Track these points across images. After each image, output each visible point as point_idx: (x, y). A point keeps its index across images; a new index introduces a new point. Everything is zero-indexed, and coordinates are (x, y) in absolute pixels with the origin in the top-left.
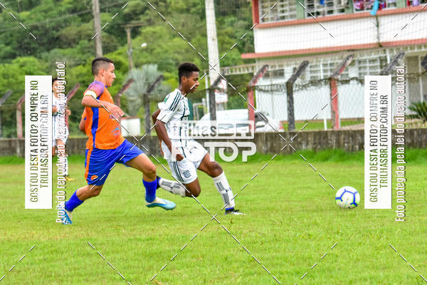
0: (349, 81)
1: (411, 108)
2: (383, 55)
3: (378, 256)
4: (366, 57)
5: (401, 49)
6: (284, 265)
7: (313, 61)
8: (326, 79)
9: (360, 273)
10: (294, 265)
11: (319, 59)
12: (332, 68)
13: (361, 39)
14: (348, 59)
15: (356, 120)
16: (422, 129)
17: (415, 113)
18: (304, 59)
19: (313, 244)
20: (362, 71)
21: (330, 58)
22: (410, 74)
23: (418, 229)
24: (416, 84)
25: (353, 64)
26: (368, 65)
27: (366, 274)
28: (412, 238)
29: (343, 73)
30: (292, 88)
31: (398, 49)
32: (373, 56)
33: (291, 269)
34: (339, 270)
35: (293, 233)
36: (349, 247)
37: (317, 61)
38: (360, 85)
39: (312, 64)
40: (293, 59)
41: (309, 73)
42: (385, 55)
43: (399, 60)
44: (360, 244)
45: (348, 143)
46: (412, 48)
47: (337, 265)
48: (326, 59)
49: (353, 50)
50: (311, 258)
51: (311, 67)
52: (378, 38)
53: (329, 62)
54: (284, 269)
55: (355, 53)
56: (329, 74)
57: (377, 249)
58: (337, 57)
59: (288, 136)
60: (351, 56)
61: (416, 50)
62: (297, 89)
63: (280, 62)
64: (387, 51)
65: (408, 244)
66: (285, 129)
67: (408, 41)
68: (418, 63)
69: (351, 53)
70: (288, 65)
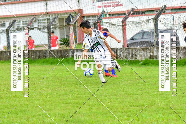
0: (34, 28)
1: (60, 41)
2: (48, 18)
4: (41, 18)
5: (57, 15)
6: (5, 109)
7: (18, 20)
8: (23, 28)
9: (38, 112)
10: (9, 109)
11: (21, 19)
12: (26, 23)
13: (39, 10)
14: (33, 19)
15: (37, 46)
16: (65, 50)
17: (62, 43)
18: (14, 19)
19: (17, 100)
20: (40, 24)
21: (25, 19)
22: (60, 26)
23: (63, 93)
24: (63, 30)
25: (35, 21)
26: (42, 22)
27: (40, 113)
28: (61, 97)
29: (31, 25)
30: (9, 31)
31: (55, 15)
32: (44, 18)
33: (7, 110)
34: (29, 111)
35: (8, 95)
36: (33, 101)
38: (38, 30)
40: (10, 19)
41: (16, 25)
43: (56, 20)
44: (38, 100)
45: (33, 56)
46: (61, 15)
48: (24, 19)
49: (35, 15)
50: (16, 106)
51: (17, 22)
52: (46, 10)
53: (25, 20)
54: (5, 111)
55: (36, 16)
57: (45, 102)
58: (28, 18)
59: (7, 53)
60: (34, 18)
61: (63, 15)
62: (11, 32)
63: (4, 20)
64: (51, 16)
65: (59, 100)
66: (6, 49)
67: (59, 11)
68: (64, 21)
69: (35, 16)
70: (7, 22)
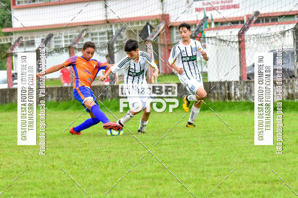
2: (109, 29)
3: (106, 181)
4: (97, 31)
6: (34, 189)
7: (56, 34)
8: (66, 48)
10: (41, 188)
11: (61, 33)
12: (71, 39)
13: (93, 17)
14: (83, 32)
19: (56, 172)
20: (94, 41)
21: (69, 32)
25: (87, 36)
26: (98, 36)
31: (120, 25)
32: (103, 30)
33: (39, 192)
34: (76, 192)
35: (41, 164)
36: (84, 175)
37: (60, 34)
39: (56, 36)
40: (42, 32)
41: (54, 42)
42: (111, 29)
43: (122, 33)
44: (92, 172)
46: (132, 24)
47: (74, 189)
48: (67, 32)
49: (86, 26)
50: (54, 183)
51: (55, 38)
52: (106, 16)
53: (69, 35)
54: (34, 192)
55: (89, 27)
56: (69, 44)
57: (104, 176)
58: (75, 31)
60: (85, 30)
61: (135, 25)
63: (32, 34)
64: (113, 26)
67: (128, 19)
68: (136, 35)
69: (85, 28)
70: (37, 37)
